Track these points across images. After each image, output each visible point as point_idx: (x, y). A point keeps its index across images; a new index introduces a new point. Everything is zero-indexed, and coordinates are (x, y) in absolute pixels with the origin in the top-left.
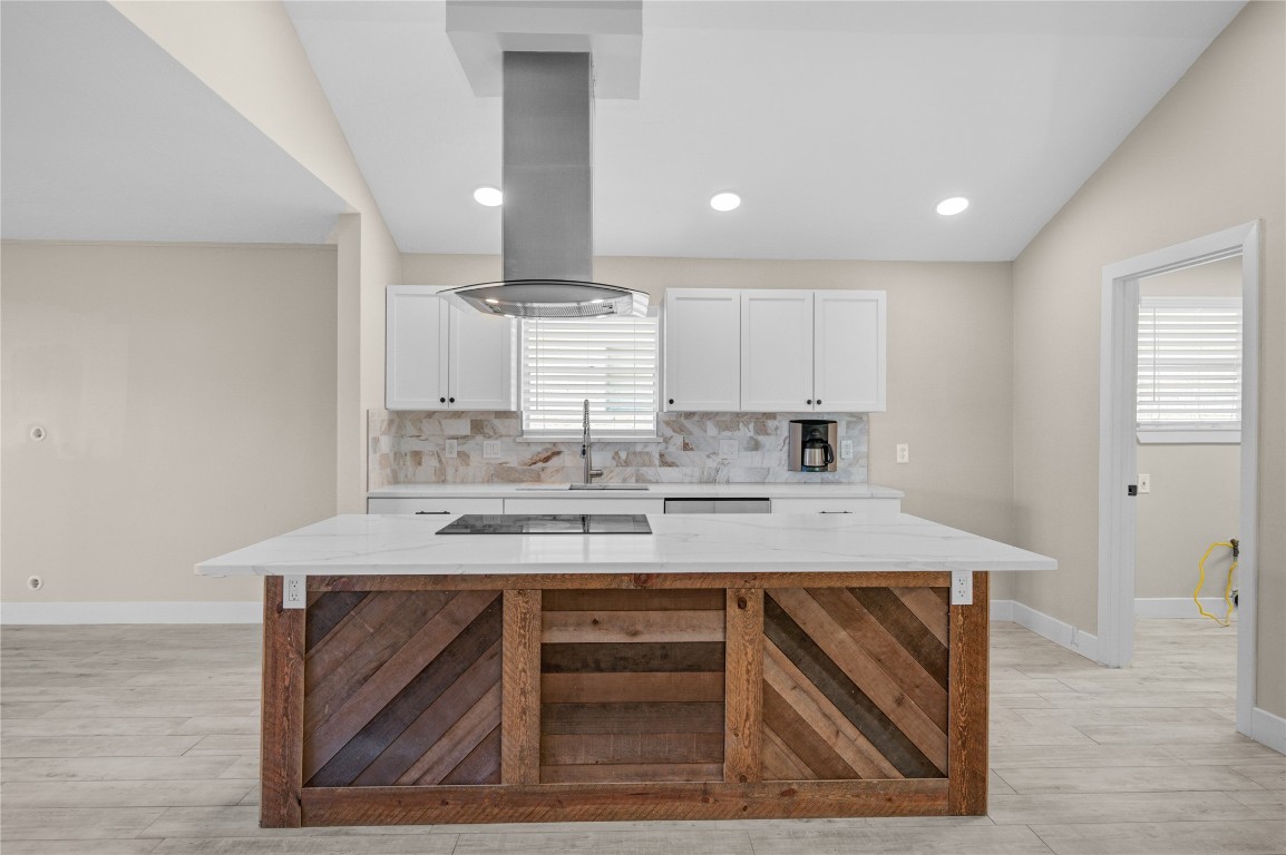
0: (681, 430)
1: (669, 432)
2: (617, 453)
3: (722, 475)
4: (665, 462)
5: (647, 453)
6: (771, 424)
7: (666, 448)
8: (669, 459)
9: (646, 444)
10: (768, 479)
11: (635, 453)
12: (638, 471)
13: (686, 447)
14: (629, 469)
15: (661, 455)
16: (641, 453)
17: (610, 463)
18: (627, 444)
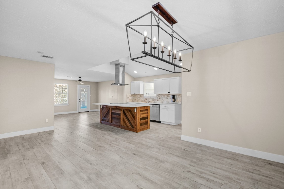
0: (159, 96)
1: (158, 97)
3: (163, 102)
4: (157, 101)
6: (169, 95)
7: (157, 99)
9: (155, 98)
10: (169, 103)
13: (159, 98)
17: (152, 100)
18: (153, 98)
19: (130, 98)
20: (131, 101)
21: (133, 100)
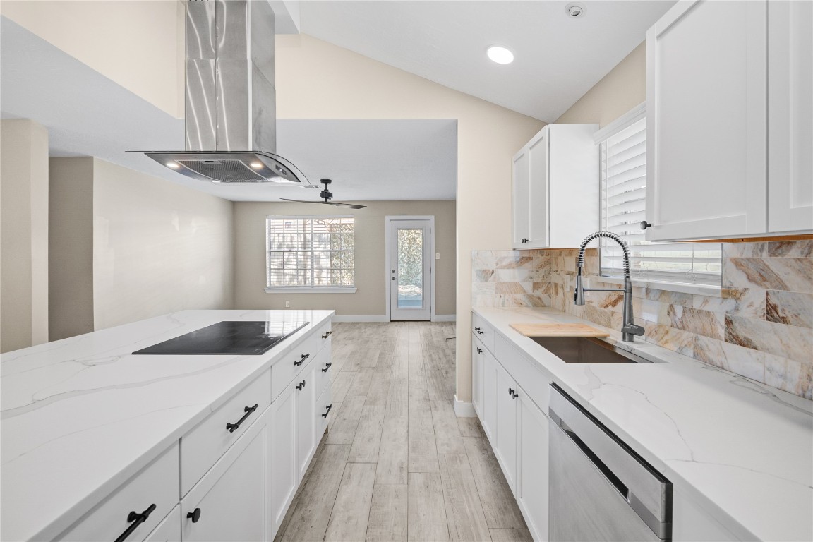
0: (762, 276)
1: (740, 281)
2: (671, 306)
4: (733, 338)
5: (708, 313)
7: (737, 309)
8: (742, 332)
9: (707, 297)
11: (692, 310)
12: (696, 339)
13: (772, 313)
14: (686, 334)
15: (729, 322)
16: (699, 312)
17: (665, 320)
18: (685, 297)
19: (509, 275)
20: (520, 296)
21: (538, 293)
